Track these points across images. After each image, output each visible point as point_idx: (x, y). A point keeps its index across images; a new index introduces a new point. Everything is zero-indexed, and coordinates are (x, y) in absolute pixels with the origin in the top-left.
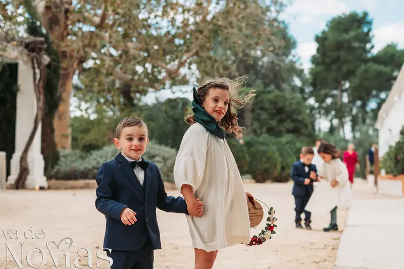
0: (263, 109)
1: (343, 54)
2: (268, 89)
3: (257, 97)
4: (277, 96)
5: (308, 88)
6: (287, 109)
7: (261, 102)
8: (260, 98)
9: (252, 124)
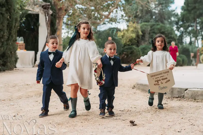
1: (197, 5)
2: (157, 23)
3: (151, 27)
4: (161, 27)
5: (181, 23)
6: (166, 32)
7: (154, 29)
8: (153, 27)
9: (149, 40)
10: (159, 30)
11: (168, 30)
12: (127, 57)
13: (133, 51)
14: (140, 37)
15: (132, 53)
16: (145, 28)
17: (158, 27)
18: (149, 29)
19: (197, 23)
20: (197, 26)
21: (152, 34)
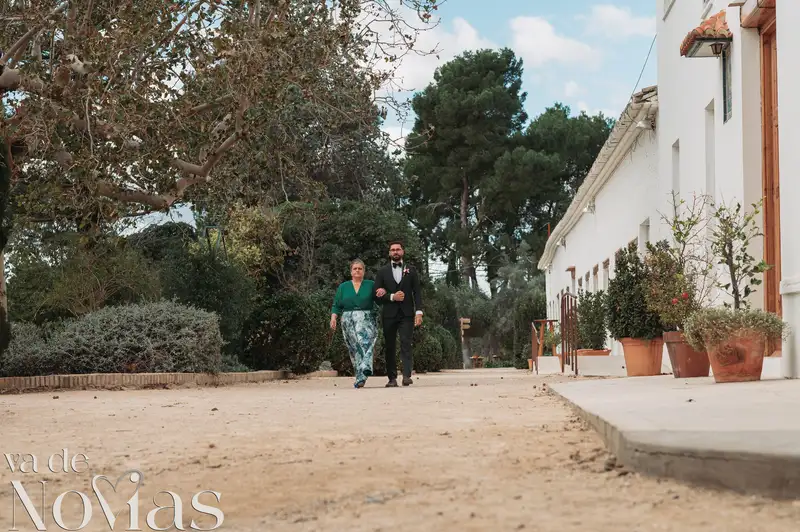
0: (335, 239)
1: (468, 131)
4: (362, 215)
7: (331, 226)
9: (315, 268)
10: (355, 228)
11: (389, 228)
12: (275, 340)
13: (301, 312)
17: (350, 216)
18: (314, 229)
19: (470, 202)
20: (468, 215)
21: (326, 244)
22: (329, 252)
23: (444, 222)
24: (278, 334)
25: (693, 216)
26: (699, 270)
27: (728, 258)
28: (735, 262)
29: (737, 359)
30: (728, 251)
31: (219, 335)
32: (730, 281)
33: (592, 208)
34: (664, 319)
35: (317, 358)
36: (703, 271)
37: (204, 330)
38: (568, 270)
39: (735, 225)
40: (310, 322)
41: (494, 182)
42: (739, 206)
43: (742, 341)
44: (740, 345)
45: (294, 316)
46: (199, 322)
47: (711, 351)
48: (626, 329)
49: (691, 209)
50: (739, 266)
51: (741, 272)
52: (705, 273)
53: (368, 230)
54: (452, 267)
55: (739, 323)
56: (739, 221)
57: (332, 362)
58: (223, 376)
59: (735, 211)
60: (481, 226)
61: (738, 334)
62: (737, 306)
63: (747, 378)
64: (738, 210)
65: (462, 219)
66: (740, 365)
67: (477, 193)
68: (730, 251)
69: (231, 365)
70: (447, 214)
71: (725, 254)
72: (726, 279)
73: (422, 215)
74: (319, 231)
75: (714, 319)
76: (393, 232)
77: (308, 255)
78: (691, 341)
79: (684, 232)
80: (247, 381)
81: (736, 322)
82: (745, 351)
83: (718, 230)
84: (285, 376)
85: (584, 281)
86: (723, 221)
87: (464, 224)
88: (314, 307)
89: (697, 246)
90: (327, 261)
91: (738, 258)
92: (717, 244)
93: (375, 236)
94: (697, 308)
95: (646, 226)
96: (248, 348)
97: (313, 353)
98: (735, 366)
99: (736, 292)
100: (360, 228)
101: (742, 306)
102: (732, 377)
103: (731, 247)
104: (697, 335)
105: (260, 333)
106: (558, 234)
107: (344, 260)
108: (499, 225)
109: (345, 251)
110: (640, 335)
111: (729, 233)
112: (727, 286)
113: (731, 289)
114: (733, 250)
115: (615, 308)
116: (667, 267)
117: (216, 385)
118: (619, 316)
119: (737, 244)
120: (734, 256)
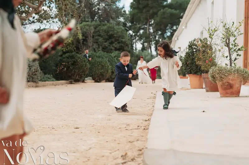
1: (150, 2)
2: (103, 23)
3: (95, 28)
4: (109, 27)
5: (129, 24)
6: (115, 36)
7: (99, 31)
8: (98, 29)
9: (93, 45)
10: (107, 32)
11: (118, 32)
12: (67, 70)
13: (77, 60)
14: (81, 41)
15: (74, 63)
16: (87, 30)
17: (105, 28)
18: (92, 31)
19: (150, 25)
20: (149, 29)
21: (97, 37)
22: (97, 39)
23: (142, 31)
24: (68, 68)
25: (216, 28)
26: (217, 49)
27: (228, 45)
28: (231, 46)
29: (229, 87)
30: (228, 42)
31: (39, 68)
32: (228, 55)
33: (186, 27)
34: (202, 68)
35: (82, 77)
36: (219, 50)
37: (32, 66)
38: (179, 48)
39: (231, 31)
40: (80, 64)
41: (158, 19)
42: (233, 23)
43: (232, 80)
44: (231, 82)
45: (74, 62)
46: (30, 63)
47: (219, 84)
48: (190, 71)
49: (215, 25)
50: (232, 48)
51: (233, 51)
52: (220, 50)
53: (111, 33)
54: (143, 46)
55: (231, 72)
56: (233, 29)
57: (92, 78)
58: (41, 83)
59: (232, 25)
60: (154, 32)
61: (231, 77)
62: (231, 65)
63: (234, 96)
64: (233, 25)
65: (148, 31)
66: (231, 90)
67: (152, 22)
68: (229, 42)
69: (49, 78)
70: (143, 29)
71: (226, 43)
72: (227, 54)
73: (135, 28)
74: (94, 32)
75: (221, 70)
76: (119, 33)
77: (90, 41)
78: (211, 79)
79: (212, 34)
80: (53, 84)
81: (230, 72)
82: (233, 85)
83: (224, 33)
84: (71, 83)
85: (183, 52)
86: (226, 29)
87: (148, 32)
88: (81, 58)
89: (217, 40)
90: (97, 43)
91: (232, 45)
92: (224, 39)
93: (113, 35)
94: (216, 65)
95: (202, 33)
96: (58, 72)
97: (81, 75)
98: (229, 90)
99: (230, 59)
100: (108, 32)
101: (233, 65)
102: (228, 95)
103: (229, 40)
104: (213, 77)
105: (62, 67)
106: (176, 36)
107: (102, 42)
108: (160, 33)
109: (103, 39)
110: (196, 73)
111: (228, 34)
112: (227, 57)
113: (229, 58)
114: (230, 41)
115: (187, 63)
116: (206, 47)
117: (37, 87)
118: (188, 66)
119: (232, 39)
120: (231, 44)
